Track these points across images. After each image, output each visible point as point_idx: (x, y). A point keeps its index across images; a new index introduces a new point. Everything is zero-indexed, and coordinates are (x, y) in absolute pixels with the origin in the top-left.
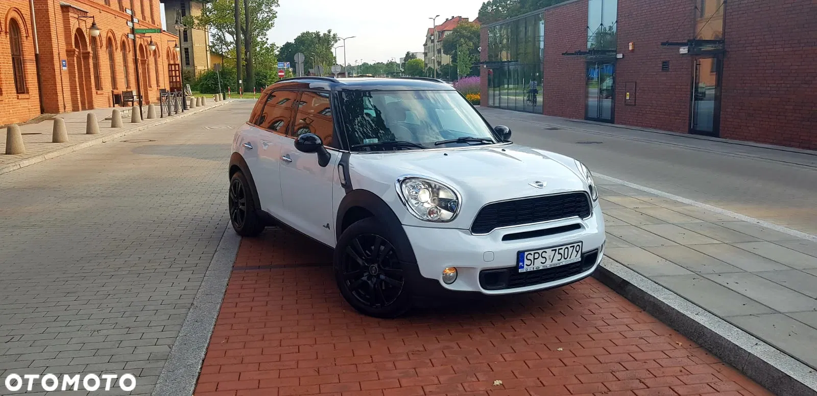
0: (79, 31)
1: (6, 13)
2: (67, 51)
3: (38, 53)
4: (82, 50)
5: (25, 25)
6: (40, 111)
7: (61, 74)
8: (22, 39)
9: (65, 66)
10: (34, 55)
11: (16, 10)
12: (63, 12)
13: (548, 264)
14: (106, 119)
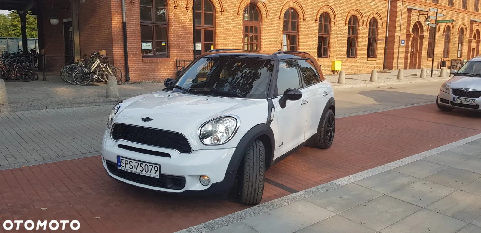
0: (419, 22)
1: (369, 15)
3: (387, 36)
4: (421, 34)
6: (383, 68)
7: (399, 48)
9: (404, 43)
11: (377, 13)
12: (408, 12)
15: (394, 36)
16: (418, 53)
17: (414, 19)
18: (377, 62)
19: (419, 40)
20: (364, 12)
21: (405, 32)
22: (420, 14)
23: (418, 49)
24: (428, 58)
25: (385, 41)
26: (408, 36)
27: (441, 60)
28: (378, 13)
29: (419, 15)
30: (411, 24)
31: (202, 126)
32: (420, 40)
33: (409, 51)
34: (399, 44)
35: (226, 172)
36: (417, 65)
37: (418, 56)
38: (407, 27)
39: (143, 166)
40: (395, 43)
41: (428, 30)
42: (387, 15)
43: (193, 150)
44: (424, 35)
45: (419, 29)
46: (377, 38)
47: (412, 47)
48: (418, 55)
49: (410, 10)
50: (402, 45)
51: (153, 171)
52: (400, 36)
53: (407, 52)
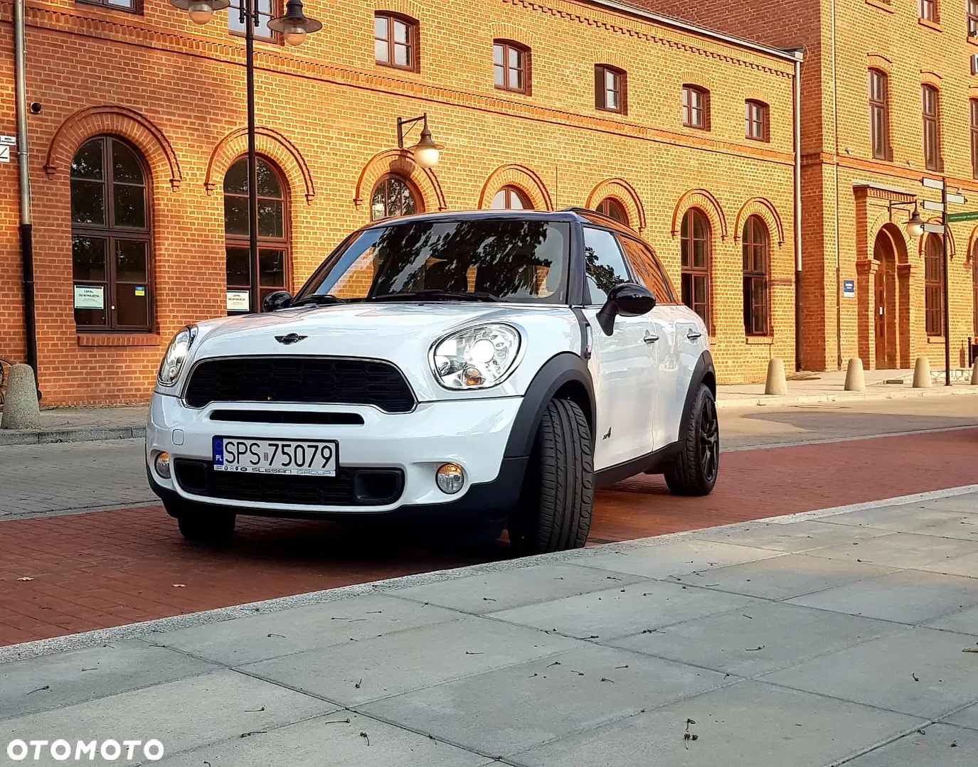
0: (891, 227)
2: (857, 265)
3: (800, 269)
4: (899, 262)
5: (779, 225)
6: (794, 367)
7: (838, 304)
8: (770, 247)
10: (794, 273)
11: (763, 200)
13: (263, 468)
14: (888, 382)
15: (822, 268)
16: (897, 321)
17: (877, 218)
18: (775, 350)
19: (897, 280)
20: (725, 199)
21: (851, 257)
22: (893, 202)
23: (897, 308)
24: (928, 335)
25: (794, 285)
26: (862, 267)
27: (970, 342)
28: (765, 202)
29: (891, 205)
30: (869, 232)
31: (439, 343)
32: (900, 282)
33: (871, 314)
34: (838, 294)
35: (504, 457)
36: (898, 357)
37: (897, 328)
38: (858, 242)
39: (290, 451)
40: (826, 291)
41: (920, 252)
42: (793, 206)
43: (420, 403)
44: (910, 266)
45: (894, 246)
46: (770, 277)
47: (879, 301)
48: (897, 326)
49: (860, 192)
50: (847, 294)
51: (319, 460)
52: (838, 270)
53: (863, 316)
